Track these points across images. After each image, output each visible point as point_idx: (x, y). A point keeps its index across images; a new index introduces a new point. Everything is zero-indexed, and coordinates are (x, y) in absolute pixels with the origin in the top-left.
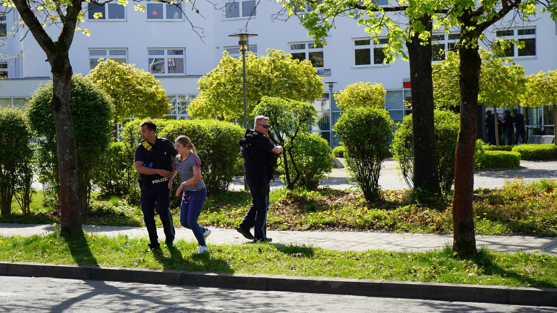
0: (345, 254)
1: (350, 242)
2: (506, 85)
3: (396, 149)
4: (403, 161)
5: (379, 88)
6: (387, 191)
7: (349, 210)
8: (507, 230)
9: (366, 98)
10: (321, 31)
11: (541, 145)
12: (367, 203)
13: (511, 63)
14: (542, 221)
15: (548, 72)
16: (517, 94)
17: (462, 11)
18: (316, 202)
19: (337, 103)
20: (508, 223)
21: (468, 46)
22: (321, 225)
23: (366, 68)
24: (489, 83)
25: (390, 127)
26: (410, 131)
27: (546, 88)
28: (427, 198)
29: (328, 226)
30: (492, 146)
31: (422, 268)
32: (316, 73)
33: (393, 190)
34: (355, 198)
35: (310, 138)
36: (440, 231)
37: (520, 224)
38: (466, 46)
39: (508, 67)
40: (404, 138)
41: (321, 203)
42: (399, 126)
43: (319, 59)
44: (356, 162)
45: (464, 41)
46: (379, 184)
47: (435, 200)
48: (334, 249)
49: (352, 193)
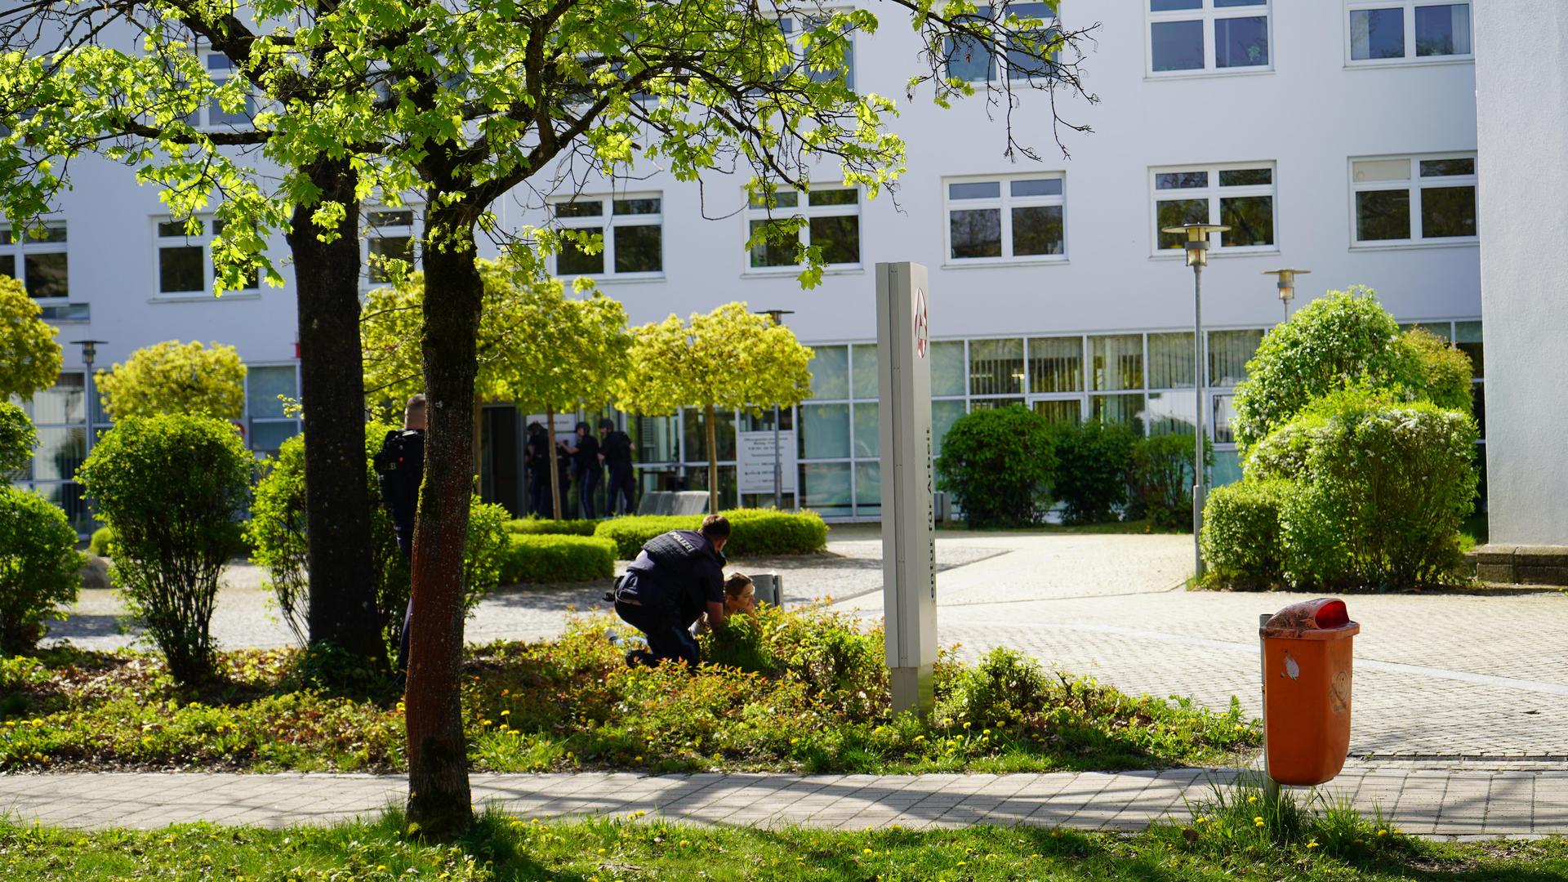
0: (104, 836)
1: (119, 802)
2: (574, 352)
3: (261, 534)
4: (282, 566)
5: (227, 359)
6: (238, 652)
7: (122, 709)
8: (565, 757)
9: (189, 386)
10: (29, 196)
11: (674, 518)
12: (175, 690)
13: (590, 292)
14: (659, 729)
15: (692, 317)
16: (605, 377)
17: (422, 149)
18: (30, 689)
19: (103, 401)
20: (567, 736)
21: (446, 246)
22: (39, 754)
23: (192, 301)
24: (528, 349)
25: (244, 470)
26: (299, 482)
27: (685, 361)
28: (347, 671)
29: (58, 759)
30: (544, 521)
31: (320, 873)
32: (38, 316)
33: (252, 649)
34: (144, 674)
35: (13, 504)
36: (378, 763)
37: (600, 739)
38: (441, 247)
39: (582, 303)
40: (284, 501)
41: (43, 690)
42: (270, 468)
43: (58, 274)
44: (145, 572)
45: (434, 232)
46: (211, 633)
47: (368, 675)
48: (70, 826)
49: (136, 662)
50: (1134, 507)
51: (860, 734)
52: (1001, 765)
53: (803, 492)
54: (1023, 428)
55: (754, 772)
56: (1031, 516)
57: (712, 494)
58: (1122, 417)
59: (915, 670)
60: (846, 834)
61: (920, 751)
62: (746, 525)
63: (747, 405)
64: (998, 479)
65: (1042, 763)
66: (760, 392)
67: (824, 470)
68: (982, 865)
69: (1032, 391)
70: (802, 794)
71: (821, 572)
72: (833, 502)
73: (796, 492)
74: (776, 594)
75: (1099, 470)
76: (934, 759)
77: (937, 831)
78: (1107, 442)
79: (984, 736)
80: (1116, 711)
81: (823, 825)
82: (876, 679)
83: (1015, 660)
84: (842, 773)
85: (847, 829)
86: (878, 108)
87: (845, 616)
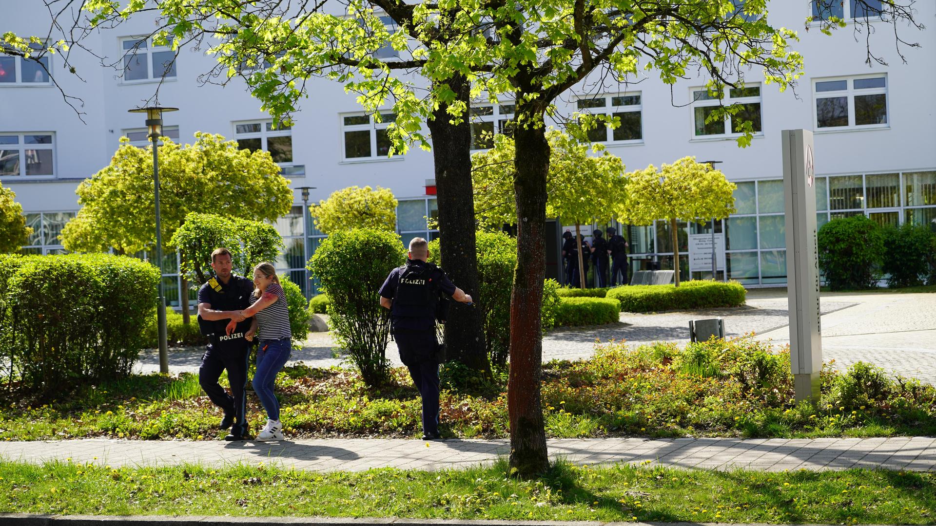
0: (330, 476)
2: (593, 188)
5: (386, 197)
7: (337, 402)
8: (599, 429)
9: (364, 213)
10: (283, 102)
11: (653, 286)
12: (367, 390)
13: (602, 152)
14: (655, 412)
15: (662, 166)
16: (612, 202)
17: (516, 68)
19: (315, 222)
20: (600, 417)
21: (528, 126)
22: (290, 428)
23: (364, 162)
24: (566, 186)
27: (658, 192)
28: (467, 379)
29: (301, 431)
30: (574, 289)
31: (459, 497)
32: (279, 173)
34: (348, 381)
36: (488, 432)
37: (619, 418)
38: (525, 126)
39: (597, 159)
41: (290, 391)
43: (285, 148)
44: (348, 321)
45: (521, 117)
46: (386, 357)
47: (480, 381)
48: (312, 470)
49: (342, 374)
50: (933, 276)
51: (776, 414)
52: (864, 432)
53: (729, 270)
54: (864, 229)
55: (713, 437)
56: (869, 283)
57: (676, 272)
58: (924, 222)
59: (809, 375)
60: (772, 474)
61: (813, 424)
62: (697, 290)
63: (696, 218)
64: (849, 261)
65: (889, 431)
66: (704, 210)
67: (739, 257)
68: (857, 492)
69: (868, 207)
70: (743, 450)
71: (743, 317)
72: (747, 276)
73: (725, 270)
74: (721, 330)
75: (911, 254)
76: (822, 429)
77: (828, 472)
78: (916, 237)
79: (853, 415)
80: (933, 400)
81: (758, 469)
82: (784, 381)
83: (870, 369)
84: (767, 437)
85: (773, 471)
86: (786, 36)
87: (763, 344)
